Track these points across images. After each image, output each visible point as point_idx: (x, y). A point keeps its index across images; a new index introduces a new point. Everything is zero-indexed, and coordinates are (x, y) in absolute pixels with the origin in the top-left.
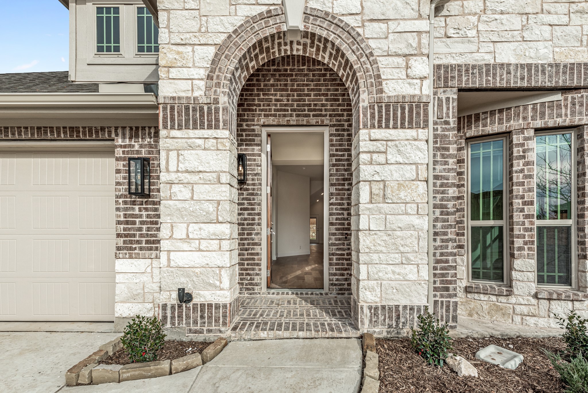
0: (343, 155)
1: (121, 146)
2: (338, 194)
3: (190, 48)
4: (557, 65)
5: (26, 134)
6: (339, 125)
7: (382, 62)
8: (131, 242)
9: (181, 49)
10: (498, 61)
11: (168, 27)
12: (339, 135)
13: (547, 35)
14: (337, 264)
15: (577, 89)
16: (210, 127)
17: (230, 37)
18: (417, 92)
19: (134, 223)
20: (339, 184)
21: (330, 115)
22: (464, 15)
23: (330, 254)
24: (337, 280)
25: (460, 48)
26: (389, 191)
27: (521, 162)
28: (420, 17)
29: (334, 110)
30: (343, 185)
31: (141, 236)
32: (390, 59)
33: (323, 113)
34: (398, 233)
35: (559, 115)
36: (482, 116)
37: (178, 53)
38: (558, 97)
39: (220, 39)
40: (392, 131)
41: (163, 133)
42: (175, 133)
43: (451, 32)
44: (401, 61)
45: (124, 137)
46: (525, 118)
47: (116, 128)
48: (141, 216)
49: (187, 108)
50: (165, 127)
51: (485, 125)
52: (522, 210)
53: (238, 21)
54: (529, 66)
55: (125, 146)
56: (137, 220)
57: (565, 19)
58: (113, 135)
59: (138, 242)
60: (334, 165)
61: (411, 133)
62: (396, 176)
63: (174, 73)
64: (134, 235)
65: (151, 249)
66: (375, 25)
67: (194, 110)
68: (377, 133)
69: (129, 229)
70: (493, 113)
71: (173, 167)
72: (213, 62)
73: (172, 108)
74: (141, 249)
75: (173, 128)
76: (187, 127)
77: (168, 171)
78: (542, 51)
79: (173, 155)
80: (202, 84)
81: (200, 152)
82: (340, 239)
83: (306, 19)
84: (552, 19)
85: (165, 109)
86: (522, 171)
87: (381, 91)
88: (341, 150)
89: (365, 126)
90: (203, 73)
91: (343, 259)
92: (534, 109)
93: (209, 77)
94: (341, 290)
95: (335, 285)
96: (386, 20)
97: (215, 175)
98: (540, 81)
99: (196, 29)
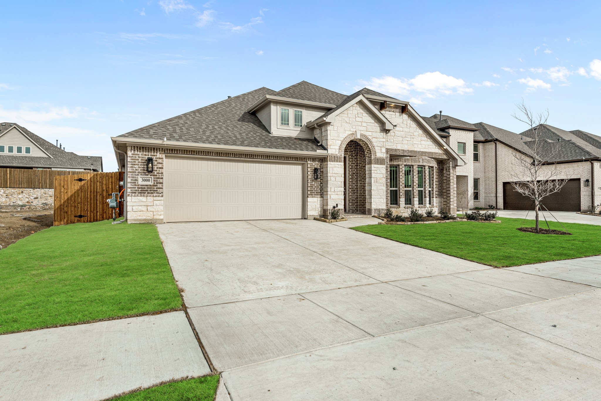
0: (353, 165)
1: (309, 164)
2: (352, 179)
3: (335, 141)
4: (409, 151)
5: (283, 158)
6: (352, 155)
7: (376, 148)
8: (312, 193)
9: (333, 141)
10: (398, 148)
11: (330, 135)
12: (352, 158)
13: (407, 143)
14: (352, 202)
15: (412, 156)
16: (339, 162)
17: (344, 139)
18: (383, 156)
19: (313, 187)
20: (352, 175)
21: (350, 152)
22: (391, 136)
23: (349, 199)
24: (352, 208)
25: (390, 144)
26: (378, 180)
27: (402, 173)
28: (383, 138)
29: (350, 150)
30: (353, 175)
31: (315, 191)
32: (378, 147)
33: (348, 150)
34: (380, 191)
35: (409, 162)
36: (393, 160)
37: (332, 142)
38: (409, 158)
39: (342, 139)
40: (378, 165)
41: (329, 163)
42: (332, 163)
43: (388, 140)
44: (380, 148)
45: (310, 161)
46: (402, 162)
47: (308, 158)
48: (315, 185)
49: (335, 157)
50: (329, 161)
51: (393, 162)
52: (402, 186)
53: (346, 135)
54: (403, 150)
55: (311, 164)
56: (314, 186)
57: (410, 139)
58: (307, 160)
59: (314, 193)
60: (351, 169)
61: (382, 166)
62: (379, 177)
63: (331, 147)
64: (313, 191)
65: (317, 195)
66: (375, 139)
67: (336, 157)
68: (376, 166)
69: (312, 189)
70: (395, 159)
71: (331, 172)
72: (341, 145)
73: (331, 156)
74: (315, 195)
75: (331, 162)
76: (334, 162)
77: (330, 173)
78: (406, 147)
79: (331, 169)
80: (338, 150)
81: (338, 168)
82: (352, 194)
83: (361, 136)
84: (408, 139)
85: (329, 156)
86: (402, 175)
87: (376, 155)
88: (353, 164)
89: (373, 164)
90: (338, 148)
91: (353, 201)
92: (404, 160)
93: (340, 149)
94: (353, 211)
95: (351, 209)
96: (377, 138)
97: (341, 175)
98: (406, 154)
99: (336, 136)
